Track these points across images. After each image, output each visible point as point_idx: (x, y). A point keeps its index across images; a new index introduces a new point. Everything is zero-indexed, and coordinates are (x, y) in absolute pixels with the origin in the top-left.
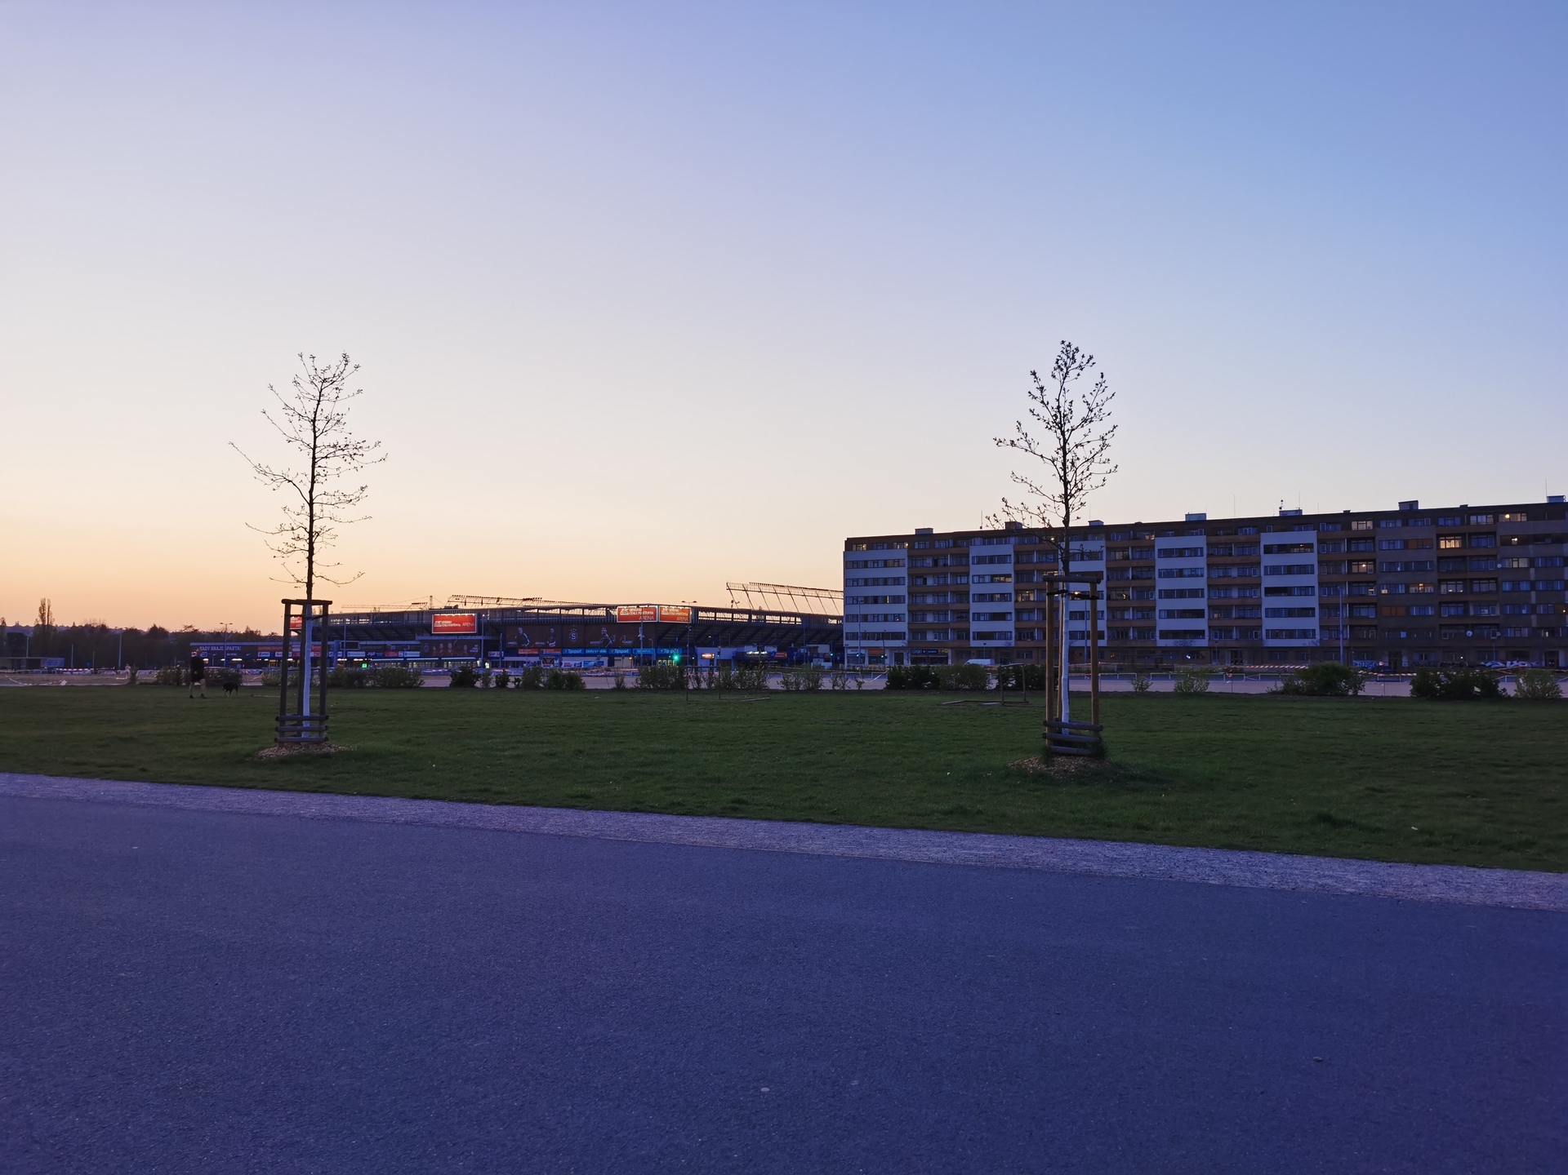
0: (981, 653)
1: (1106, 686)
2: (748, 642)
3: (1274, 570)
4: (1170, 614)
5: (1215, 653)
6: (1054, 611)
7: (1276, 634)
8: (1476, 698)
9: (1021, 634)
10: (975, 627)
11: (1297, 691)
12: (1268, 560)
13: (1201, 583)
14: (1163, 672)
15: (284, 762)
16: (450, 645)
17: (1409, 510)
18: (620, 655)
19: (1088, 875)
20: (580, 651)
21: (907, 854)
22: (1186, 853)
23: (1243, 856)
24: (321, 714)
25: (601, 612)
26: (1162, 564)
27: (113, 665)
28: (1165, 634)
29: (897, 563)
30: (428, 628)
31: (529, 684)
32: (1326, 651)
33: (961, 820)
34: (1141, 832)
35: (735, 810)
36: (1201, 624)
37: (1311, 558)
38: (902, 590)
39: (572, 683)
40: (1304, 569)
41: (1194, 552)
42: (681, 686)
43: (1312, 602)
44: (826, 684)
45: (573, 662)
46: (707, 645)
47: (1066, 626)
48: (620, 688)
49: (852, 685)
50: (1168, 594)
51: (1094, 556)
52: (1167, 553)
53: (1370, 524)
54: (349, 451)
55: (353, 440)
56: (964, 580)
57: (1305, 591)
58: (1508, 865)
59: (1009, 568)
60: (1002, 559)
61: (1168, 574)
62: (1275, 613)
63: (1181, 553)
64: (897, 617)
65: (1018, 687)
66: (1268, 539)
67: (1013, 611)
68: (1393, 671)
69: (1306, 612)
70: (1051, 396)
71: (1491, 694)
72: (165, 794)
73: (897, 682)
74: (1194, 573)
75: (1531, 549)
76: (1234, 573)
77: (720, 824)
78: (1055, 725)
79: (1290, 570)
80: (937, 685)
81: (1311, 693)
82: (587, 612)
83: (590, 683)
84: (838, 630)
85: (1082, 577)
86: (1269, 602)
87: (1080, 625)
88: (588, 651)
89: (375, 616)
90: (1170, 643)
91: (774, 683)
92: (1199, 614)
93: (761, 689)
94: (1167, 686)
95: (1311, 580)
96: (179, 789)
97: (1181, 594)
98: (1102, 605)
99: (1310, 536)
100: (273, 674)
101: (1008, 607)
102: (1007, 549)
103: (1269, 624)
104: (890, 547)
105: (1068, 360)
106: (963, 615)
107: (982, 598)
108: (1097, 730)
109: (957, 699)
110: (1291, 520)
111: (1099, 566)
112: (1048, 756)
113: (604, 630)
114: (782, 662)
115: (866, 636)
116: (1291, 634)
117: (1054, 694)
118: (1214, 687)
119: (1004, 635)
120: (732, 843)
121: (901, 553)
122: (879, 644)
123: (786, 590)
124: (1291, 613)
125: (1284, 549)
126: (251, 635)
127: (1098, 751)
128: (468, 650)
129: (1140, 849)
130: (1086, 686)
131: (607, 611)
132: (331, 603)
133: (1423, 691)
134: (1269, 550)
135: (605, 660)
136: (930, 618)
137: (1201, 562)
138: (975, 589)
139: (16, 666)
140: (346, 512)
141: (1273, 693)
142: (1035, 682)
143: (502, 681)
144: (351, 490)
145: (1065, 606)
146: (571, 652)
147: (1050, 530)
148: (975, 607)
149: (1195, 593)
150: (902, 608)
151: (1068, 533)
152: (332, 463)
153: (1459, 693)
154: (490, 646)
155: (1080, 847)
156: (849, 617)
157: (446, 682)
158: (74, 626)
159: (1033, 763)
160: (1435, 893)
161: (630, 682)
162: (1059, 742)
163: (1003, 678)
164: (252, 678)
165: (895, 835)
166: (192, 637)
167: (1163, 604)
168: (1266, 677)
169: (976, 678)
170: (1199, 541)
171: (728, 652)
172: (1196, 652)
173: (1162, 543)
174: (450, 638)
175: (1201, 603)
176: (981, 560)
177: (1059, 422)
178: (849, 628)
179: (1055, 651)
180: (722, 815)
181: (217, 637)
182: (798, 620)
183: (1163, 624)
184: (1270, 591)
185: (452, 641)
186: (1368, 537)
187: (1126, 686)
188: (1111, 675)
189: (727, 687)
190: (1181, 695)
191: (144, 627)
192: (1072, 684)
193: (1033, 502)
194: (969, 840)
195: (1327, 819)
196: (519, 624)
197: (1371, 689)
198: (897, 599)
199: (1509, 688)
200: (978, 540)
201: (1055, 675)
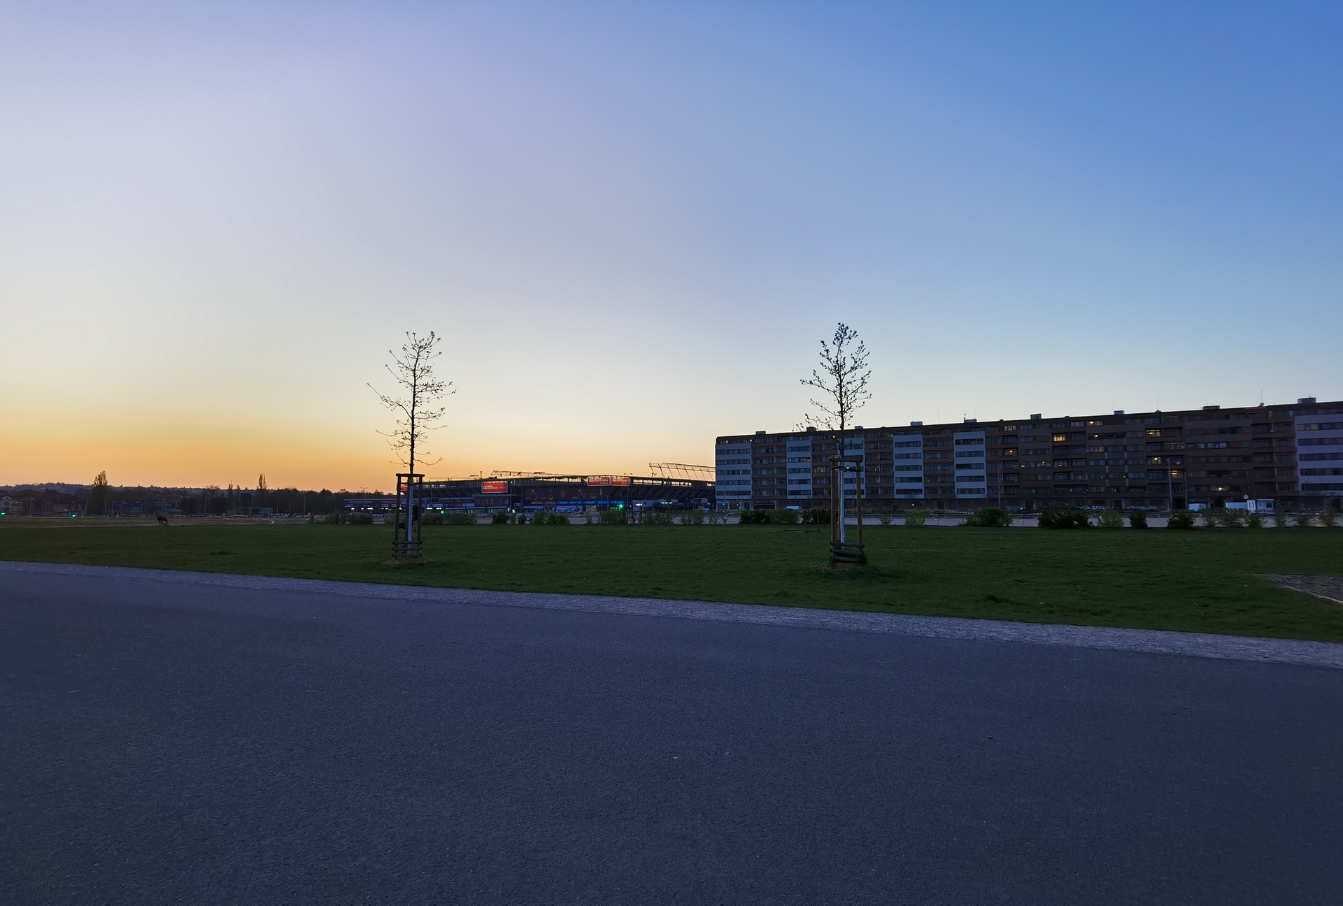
0: (793, 503)
1: (866, 522)
2: (662, 497)
3: (961, 454)
4: (902, 480)
5: (928, 502)
6: (835, 477)
7: (963, 491)
8: (1075, 527)
9: (816, 492)
10: (790, 487)
11: (975, 524)
12: (958, 448)
13: (920, 462)
14: (897, 512)
15: (397, 568)
16: (492, 500)
17: (1036, 419)
18: (589, 505)
19: (858, 632)
20: (566, 503)
21: (754, 619)
22: (913, 619)
23: (945, 620)
24: (419, 541)
25: (579, 480)
26: (897, 451)
27: (301, 512)
28: (899, 492)
29: (745, 451)
30: (479, 490)
31: (538, 522)
32: (992, 500)
33: (784, 599)
34: (888, 607)
35: (655, 594)
36: (920, 486)
37: (981, 447)
38: (749, 467)
39: (562, 521)
40: (978, 454)
41: (916, 444)
42: (623, 522)
43: (983, 472)
44: (706, 521)
45: (563, 509)
46: (638, 499)
47: (842, 487)
48: (589, 524)
49: (720, 521)
50: (901, 468)
51: (858, 447)
52: (900, 445)
53: (1014, 427)
54: (434, 388)
55: (436, 382)
56: (783, 460)
57: (979, 466)
58: (1095, 624)
59: (809, 454)
60: (805, 449)
61: (901, 457)
62: (962, 479)
63: (908, 444)
64: (746, 482)
65: (815, 522)
66: (958, 436)
67: (811, 478)
68: (1028, 512)
69: (980, 478)
70: (832, 355)
71: (1084, 525)
72: (329, 586)
73: (746, 520)
74: (916, 456)
75: (1106, 442)
76: (938, 456)
77: (647, 602)
78: (837, 545)
79: (970, 454)
80: (768, 521)
81: (983, 525)
82: (570, 480)
83: (573, 521)
84: (712, 489)
85: (851, 459)
86: (959, 473)
87: (850, 487)
88: (571, 503)
89: (449, 483)
90: (902, 496)
91: (677, 520)
92: (919, 480)
93: (669, 524)
94: (901, 522)
95: (982, 460)
96: (339, 584)
97: (908, 468)
98: (863, 475)
99: (981, 435)
100: (391, 517)
101: (809, 476)
102: (808, 443)
103: (959, 485)
104: (742, 442)
105: (842, 334)
106: (783, 481)
107: (794, 471)
108: (861, 547)
109: (781, 529)
110: (970, 425)
111: (861, 452)
112: (834, 562)
113: (580, 490)
114: (681, 508)
115: (729, 493)
116: (971, 491)
117: (836, 527)
118: (928, 522)
119: (806, 492)
120: (654, 613)
121: (747, 445)
122: (736, 497)
123: (683, 467)
124: (971, 479)
125: (967, 442)
126: (378, 494)
127: (862, 560)
128: (502, 503)
129: (888, 617)
130: (854, 522)
131: (582, 480)
132: (424, 475)
133: (1046, 523)
134: (958, 442)
135: (581, 507)
136: (764, 483)
137: (920, 450)
138: (789, 466)
139: (246, 512)
140: (432, 423)
141: (961, 525)
142: (823, 518)
143: (522, 521)
144: (436, 410)
145: (842, 476)
146: (561, 503)
147: (833, 432)
148: (790, 476)
149: (916, 468)
150: (749, 477)
151: (843, 433)
152: (425, 395)
153: (1066, 524)
154: (515, 500)
155: (853, 616)
156: (718, 482)
157: (490, 521)
158: (279, 489)
159: (824, 566)
160: (1054, 640)
161: (595, 520)
162: (839, 555)
163: (806, 517)
164: (379, 520)
165: (746, 608)
166: (345, 496)
167: (898, 474)
168: (958, 516)
169: (790, 519)
170: (918, 437)
171: (650, 503)
172: (917, 502)
173: (897, 439)
174: (493, 495)
175: (920, 474)
176: (793, 449)
177: (838, 370)
178: (718, 488)
179: (837, 501)
180: (648, 597)
181: (360, 495)
182: (690, 484)
183: (898, 486)
184: (959, 466)
185: (493, 497)
186: (1013, 435)
187: (876, 522)
188: (869, 515)
189: (650, 523)
190: (909, 526)
191: (318, 490)
192: (846, 521)
193: (823, 416)
194: (789, 611)
195: (993, 598)
196: (532, 487)
197: (1017, 523)
198: (746, 472)
199: (1094, 521)
200: (791, 438)
201: (837, 515)
